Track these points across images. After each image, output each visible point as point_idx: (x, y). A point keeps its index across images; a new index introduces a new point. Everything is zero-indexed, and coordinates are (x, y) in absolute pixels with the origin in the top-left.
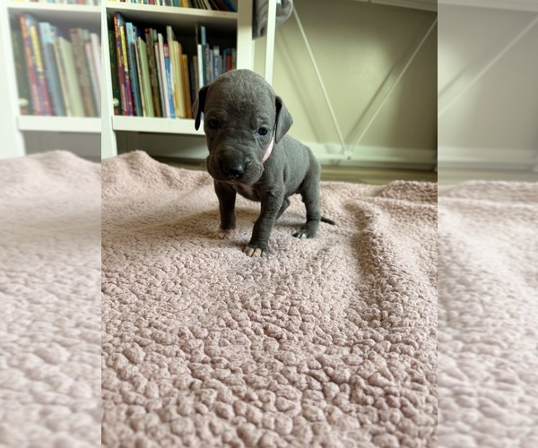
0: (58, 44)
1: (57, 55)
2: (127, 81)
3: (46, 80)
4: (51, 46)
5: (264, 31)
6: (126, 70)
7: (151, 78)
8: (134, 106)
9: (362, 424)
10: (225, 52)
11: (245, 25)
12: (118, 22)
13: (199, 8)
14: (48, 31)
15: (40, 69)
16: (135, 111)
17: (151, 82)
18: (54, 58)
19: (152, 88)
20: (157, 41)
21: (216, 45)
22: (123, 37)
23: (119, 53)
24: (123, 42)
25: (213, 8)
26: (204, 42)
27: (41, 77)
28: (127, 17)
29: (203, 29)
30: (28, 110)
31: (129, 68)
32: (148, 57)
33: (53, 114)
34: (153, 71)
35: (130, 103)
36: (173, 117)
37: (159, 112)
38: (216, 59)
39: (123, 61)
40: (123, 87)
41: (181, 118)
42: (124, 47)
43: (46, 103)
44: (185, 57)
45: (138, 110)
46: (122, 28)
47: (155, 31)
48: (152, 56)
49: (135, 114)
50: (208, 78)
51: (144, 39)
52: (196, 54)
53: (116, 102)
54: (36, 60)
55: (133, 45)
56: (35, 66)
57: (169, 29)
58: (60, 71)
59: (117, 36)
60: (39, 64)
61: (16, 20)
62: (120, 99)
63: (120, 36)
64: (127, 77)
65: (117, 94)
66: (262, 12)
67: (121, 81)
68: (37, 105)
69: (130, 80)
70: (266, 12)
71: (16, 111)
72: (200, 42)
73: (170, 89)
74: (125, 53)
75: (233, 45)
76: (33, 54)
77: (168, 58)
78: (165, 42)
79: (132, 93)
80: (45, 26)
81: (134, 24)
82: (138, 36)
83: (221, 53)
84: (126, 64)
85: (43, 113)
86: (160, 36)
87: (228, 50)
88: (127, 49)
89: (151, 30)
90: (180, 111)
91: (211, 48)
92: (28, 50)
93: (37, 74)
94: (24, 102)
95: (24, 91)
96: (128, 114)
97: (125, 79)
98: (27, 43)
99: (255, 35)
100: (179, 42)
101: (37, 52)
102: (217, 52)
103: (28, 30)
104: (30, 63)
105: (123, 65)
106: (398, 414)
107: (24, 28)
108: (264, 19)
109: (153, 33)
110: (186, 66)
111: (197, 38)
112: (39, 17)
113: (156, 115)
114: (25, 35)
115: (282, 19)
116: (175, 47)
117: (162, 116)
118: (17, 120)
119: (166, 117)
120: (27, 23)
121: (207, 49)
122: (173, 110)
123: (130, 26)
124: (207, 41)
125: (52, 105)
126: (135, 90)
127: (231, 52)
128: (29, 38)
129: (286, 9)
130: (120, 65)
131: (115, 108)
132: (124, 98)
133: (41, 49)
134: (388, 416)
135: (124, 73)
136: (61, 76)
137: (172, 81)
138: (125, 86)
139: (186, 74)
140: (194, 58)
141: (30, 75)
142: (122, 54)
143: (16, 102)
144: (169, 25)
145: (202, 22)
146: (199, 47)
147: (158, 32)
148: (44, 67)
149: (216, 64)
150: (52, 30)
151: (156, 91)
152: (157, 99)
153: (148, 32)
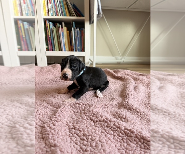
0: (29, 28)
1: (29, 32)
2: (50, 40)
3: (26, 40)
4: (27, 29)
5: (93, 22)
6: (50, 37)
7: (57, 39)
8: (52, 48)
9: (116, 146)
10: (81, 29)
11: (87, 21)
12: (47, 22)
13: (73, 16)
14: (26, 25)
15: (24, 36)
16: (53, 49)
17: (58, 40)
18: (28, 33)
19: (58, 42)
20: (59, 27)
21: (78, 27)
22: (49, 27)
23: (48, 31)
24: (49, 28)
25: (77, 16)
26: (74, 27)
27: (24, 39)
28: (50, 20)
29: (74, 23)
30: (20, 49)
31: (51, 36)
32: (57, 32)
33: (28, 50)
34: (58, 36)
35: (51, 47)
36: (65, 51)
37: (60, 49)
38: (78, 32)
39: (49, 34)
40: (49, 42)
41: (68, 51)
42: (49, 30)
43: (26, 47)
44: (68, 31)
45: (54, 49)
46: (48, 24)
47: (59, 24)
48: (58, 32)
49: (53, 50)
50: (76, 38)
51: (55, 27)
52: (72, 30)
53: (47, 47)
54: (23, 33)
55: (52, 29)
56: (22, 36)
57: (63, 23)
58: (30, 37)
59: (47, 26)
60: (24, 35)
61: (16, 22)
62: (48, 46)
63: (48, 26)
64: (50, 39)
65: (47, 44)
66: (92, 17)
67: (48, 40)
68: (23, 48)
69: (51, 40)
70: (94, 17)
71: (17, 50)
72: (73, 27)
73: (64, 42)
74: (49, 31)
75: (84, 27)
76: (22, 32)
77: (63, 32)
78: (62, 27)
79: (52, 44)
80: (25, 23)
81: (52, 22)
82: (53, 26)
83: (80, 30)
84: (50, 35)
85: (25, 50)
86: (60, 26)
87: (82, 29)
88: (50, 30)
89: (57, 24)
90: (67, 49)
91: (77, 28)
92: (20, 30)
93: (23, 38)
94: (19, 47)
95: (19, 43)
96: (51, 50)
97: (49, 39)
98: (20, 28)
99: (90, 23)
100: (66, 27)
101: (23, 31)
102: (78, 29)
103: (20, 24)
104: (21, 34)
105: (49, 35)
106: (126, 144)
107: (19, 24)
108: (93, 19)
109: (58, 25)
110: (69, 34)
111: (72, 25)
112: (23, 20)
113: (59, 50)
114: (19, 26)
115: (99, 18)
116: (65, 29)
117: (61, 51)
118: (17, 53)
119: (63, 51)
120: (20, 22)
121: (75, 29)
122: (65, 49)
123: (51, 23)
124: (75, 26)
125: (28, 47)
126: (53, 43)
127: (83, 29)
128: (21, 27)
129: (100, 16)
130: (48, 35)
131: (46, 48)
132: (49, 46)
133: (24, 30)
134: (123, 145)
135: (49, 37)
136: (31, 38)
137: (64, 39)
138: (50, 41)
139: (69, 37)
140: (71, 31)
141: (21, 38)
142: (48, 32)
143: (16, 47)
144: (63, 22)
145: (73, 20)
146: (73, 28)
147: (60, 24)
148: (25, 36)
149: (78, 33)
150: (28, 24)
151: (59, 42)
152: (60, 45)
153: (57, 25)
